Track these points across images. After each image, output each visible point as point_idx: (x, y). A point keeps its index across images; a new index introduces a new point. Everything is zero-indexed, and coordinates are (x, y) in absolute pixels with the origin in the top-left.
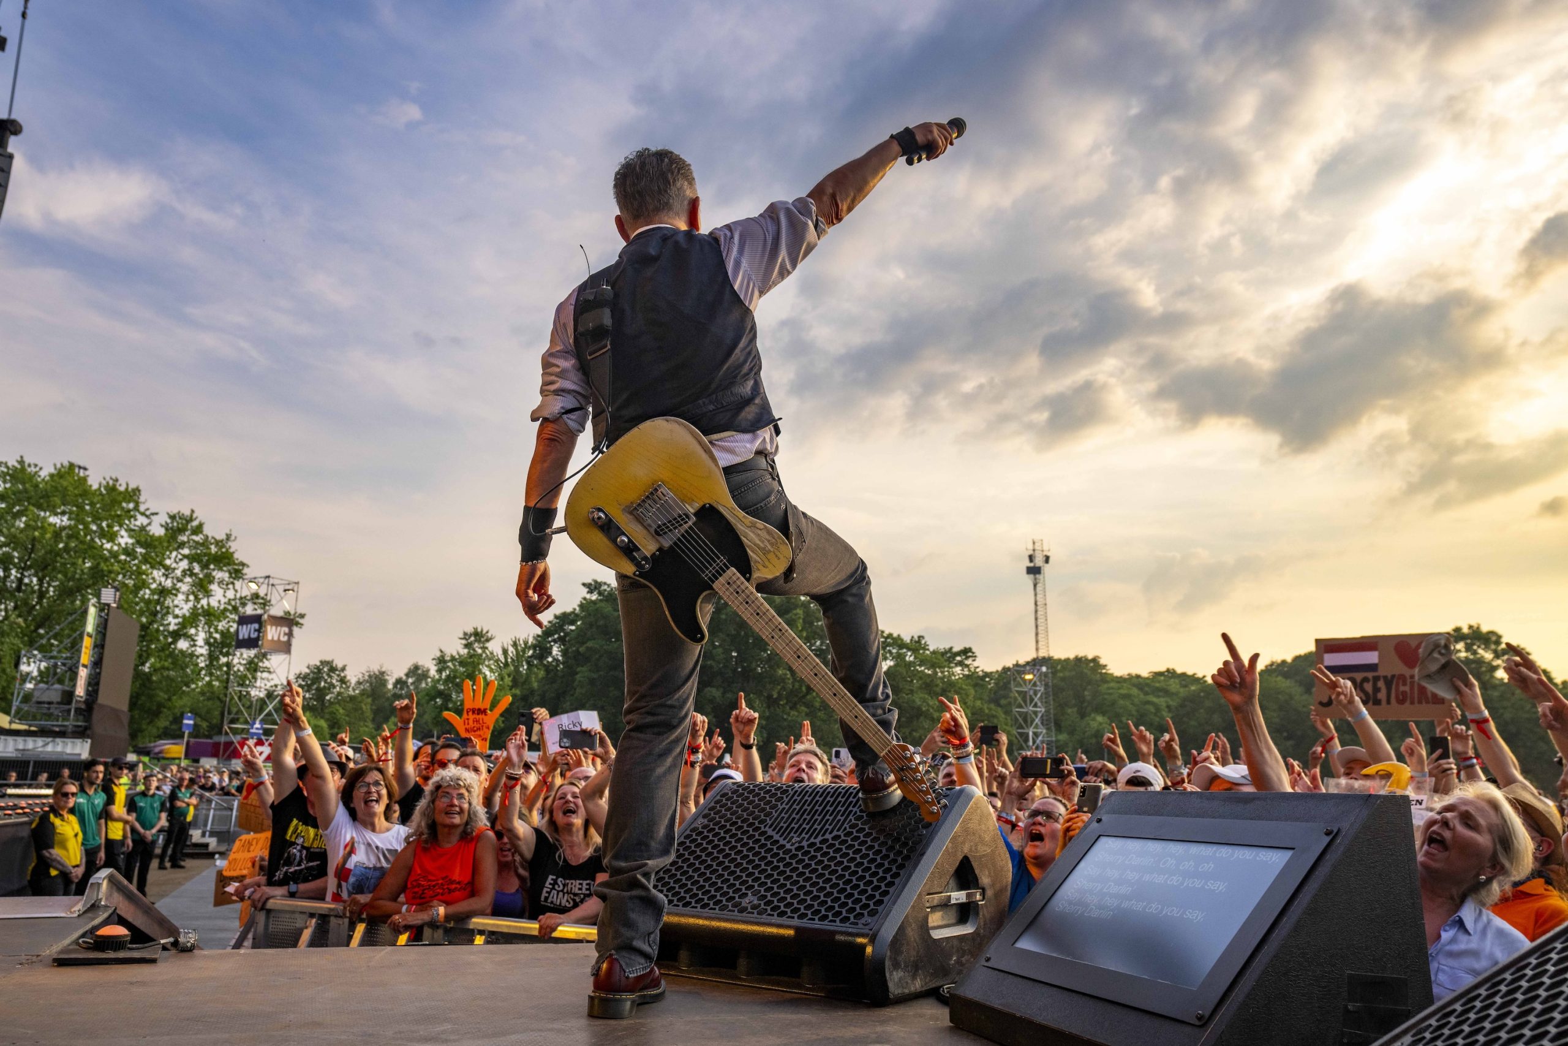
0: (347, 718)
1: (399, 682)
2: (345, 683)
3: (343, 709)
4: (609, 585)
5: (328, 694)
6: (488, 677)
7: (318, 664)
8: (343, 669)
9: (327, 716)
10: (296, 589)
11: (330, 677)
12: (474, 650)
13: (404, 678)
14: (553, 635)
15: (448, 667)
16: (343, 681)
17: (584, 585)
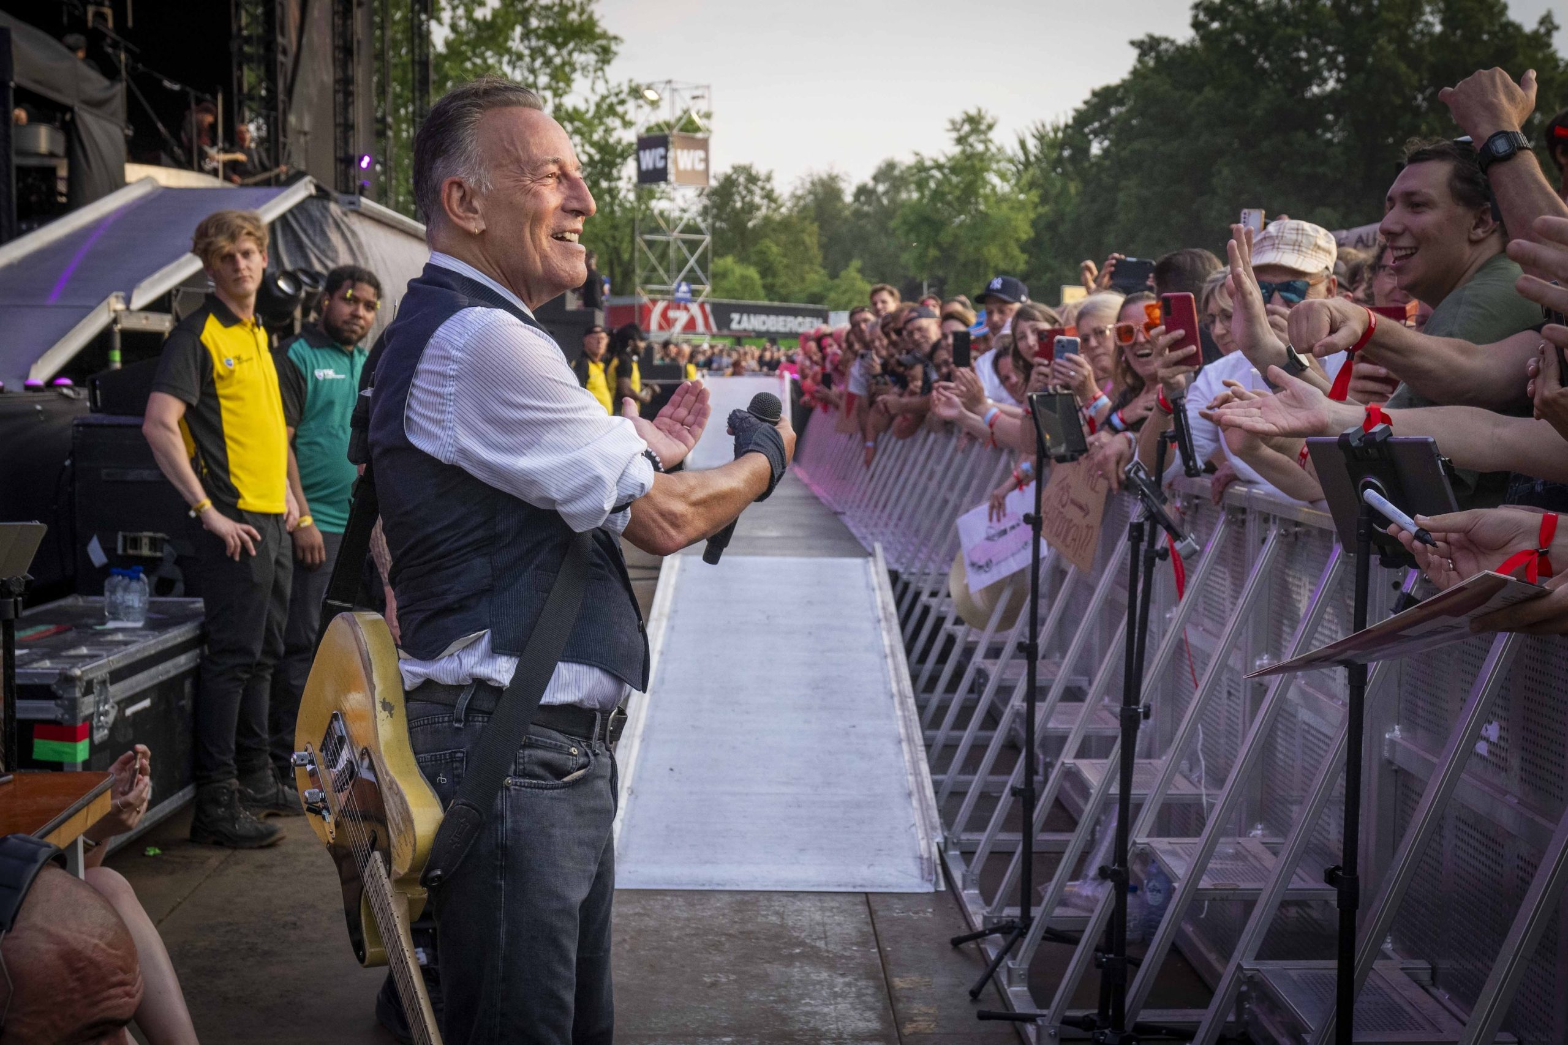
0: (785, 261)
1: (862, 191)
2: (774, 201)
3: (778, 245)
4: (1172, 42)
5: (750, 220)
6: (998, 190)
7: (729, 171)
8: (768, 179)
9: (754, 258)
10: (707, 95)
11: (751, 192)
12: (971, 146)
13: (871, 184)
14: (1091, 122)
15: (932, 177)
16: (769, 196)
17: (1133, 43)
